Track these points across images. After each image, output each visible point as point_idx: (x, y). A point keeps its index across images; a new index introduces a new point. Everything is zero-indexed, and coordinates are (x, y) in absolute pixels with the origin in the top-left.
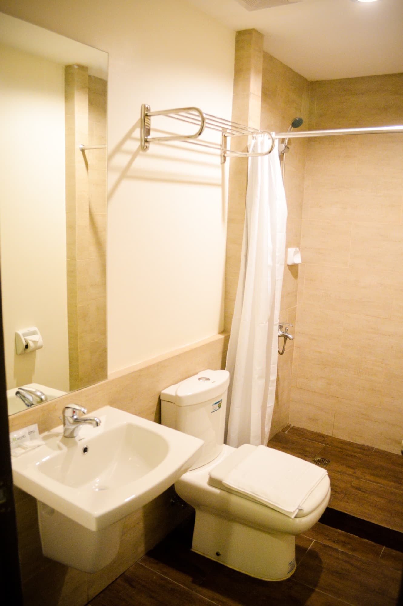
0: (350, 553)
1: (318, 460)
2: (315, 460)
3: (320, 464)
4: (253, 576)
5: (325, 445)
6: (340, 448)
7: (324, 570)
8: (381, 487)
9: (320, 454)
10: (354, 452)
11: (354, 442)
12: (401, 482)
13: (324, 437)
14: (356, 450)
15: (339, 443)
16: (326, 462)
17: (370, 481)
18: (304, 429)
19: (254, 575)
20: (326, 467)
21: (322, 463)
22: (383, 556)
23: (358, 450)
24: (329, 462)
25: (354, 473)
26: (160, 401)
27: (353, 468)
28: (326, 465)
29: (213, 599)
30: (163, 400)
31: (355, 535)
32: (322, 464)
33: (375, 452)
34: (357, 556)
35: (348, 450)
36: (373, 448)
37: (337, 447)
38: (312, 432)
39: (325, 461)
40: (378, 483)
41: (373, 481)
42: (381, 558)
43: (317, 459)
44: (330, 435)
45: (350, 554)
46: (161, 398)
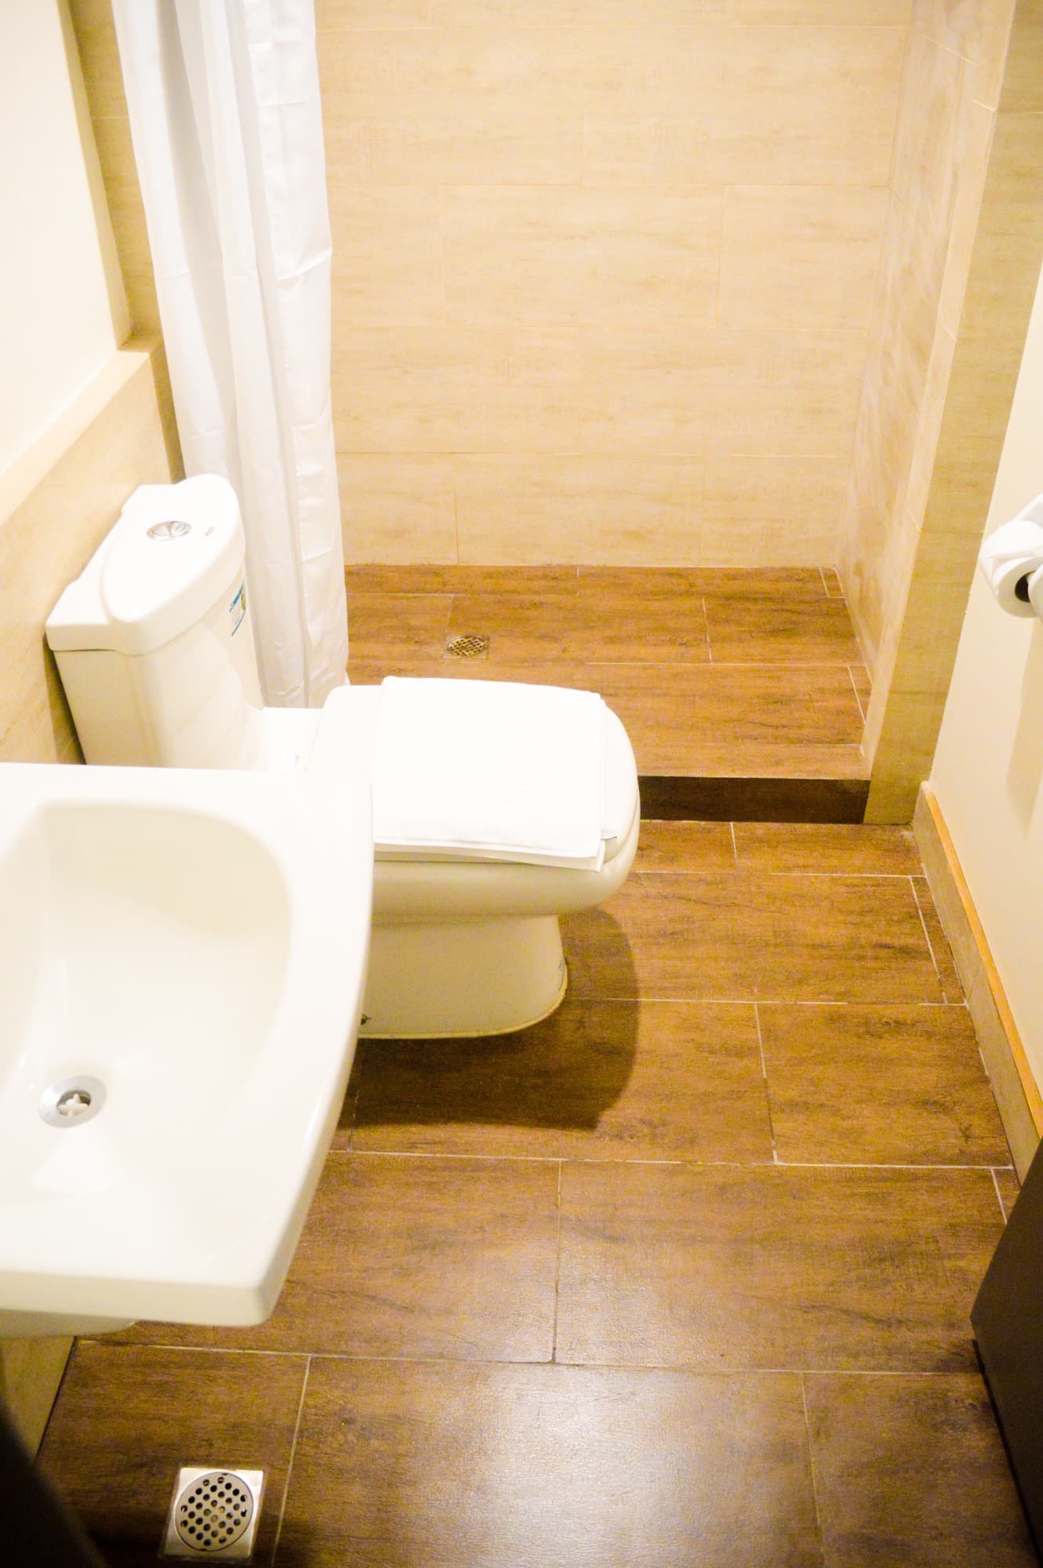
0: (666, 870)
1: (458, 642)
2: (451, 645)
3: (467, 653)
4: (474, 1035)
5: (452, 595)
6: (493, 592)
7: (631, 942)
8: (645, 668)
9: (454, 625)
10: (537, 593)
11: (521, 564)
12: (682, 639)
13: (437, 574)
14: (537, 584)
15: (484, 578)
16: (482, 644)
17: (610, 660)
18: (373, 566)
19: (478, 1031)
20: (487, 658)
21: (472, 650)
22: (742, 849)
23: (543, 583)
24: (488, 639)
25: (564, 650)
26: (50, 656)
27: (555, 640)
28: (485, 651)
29: (413, 1146)
30: (59, 651)
31: (654, 818)
32: (472, 652)
33: (584, 576)
34: (685, 872)
35: (515, 592)
36: (573, 568)
37: (486, 592)
38: (398, 569)
39: (477, 640)
40: (634, 659)
41: (620, 659)
42: (739, 855)
43: (455, 642)
44: (453, 562)
45: (667, 874)
46: (52, 647)
